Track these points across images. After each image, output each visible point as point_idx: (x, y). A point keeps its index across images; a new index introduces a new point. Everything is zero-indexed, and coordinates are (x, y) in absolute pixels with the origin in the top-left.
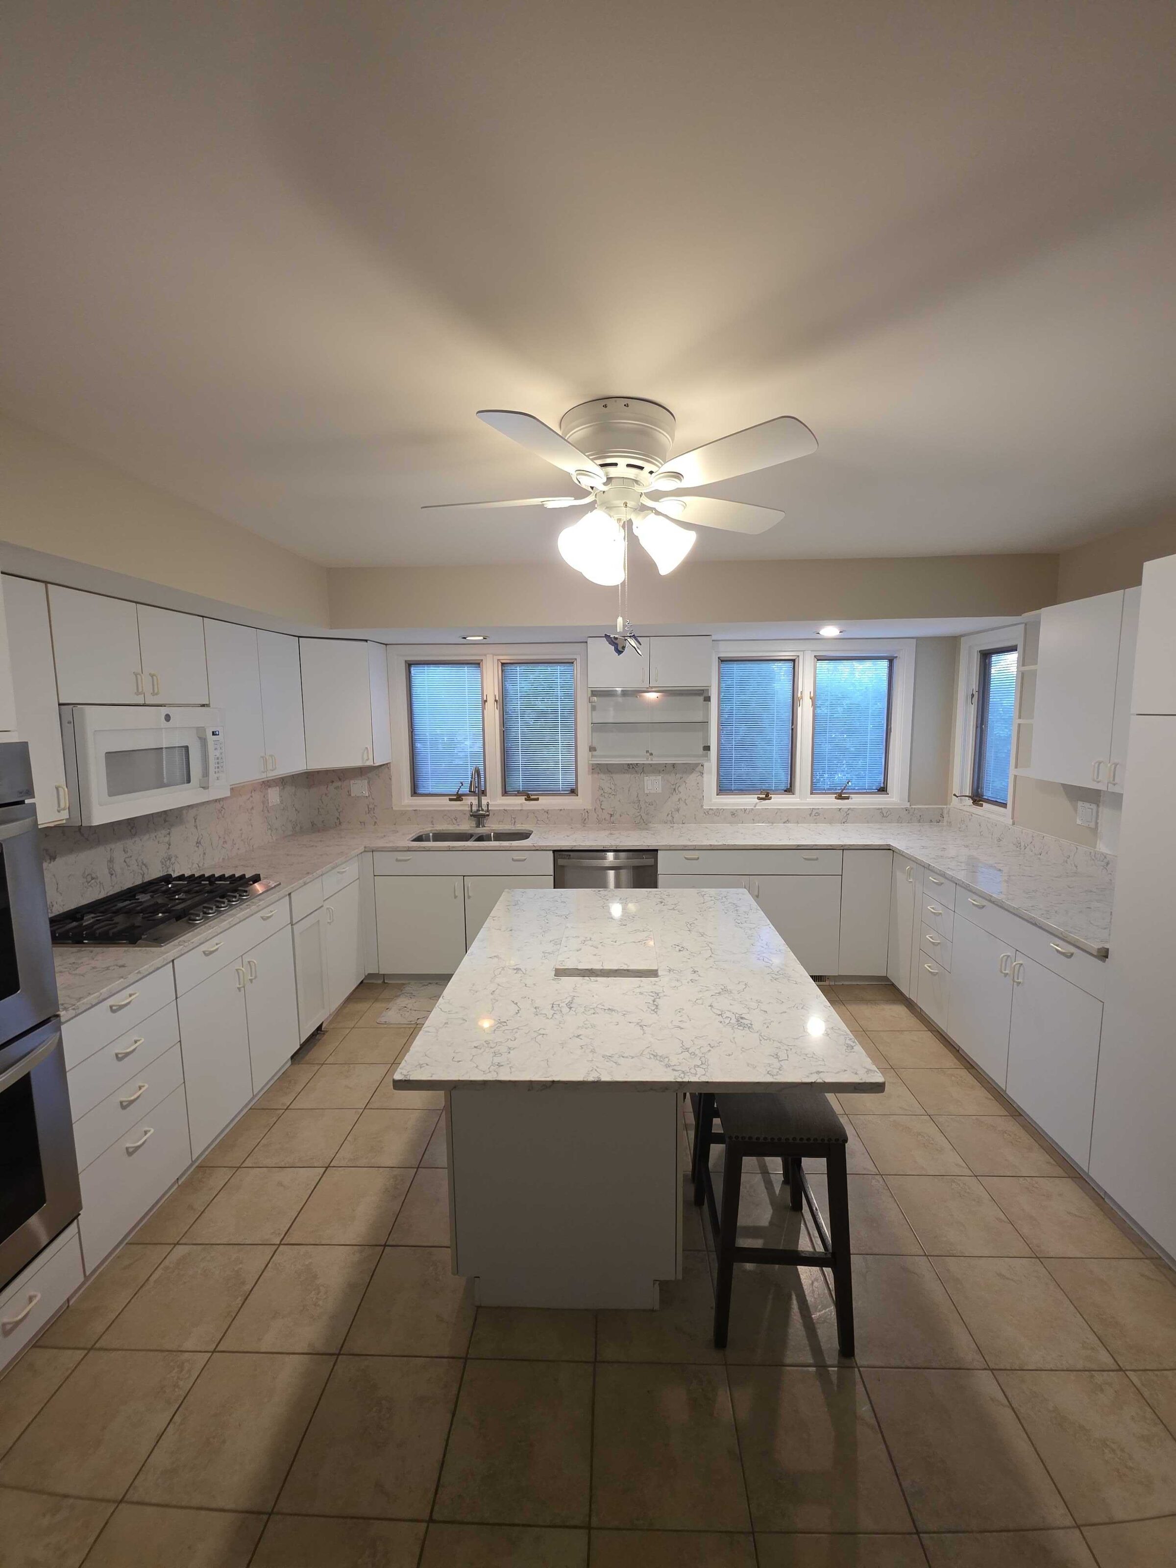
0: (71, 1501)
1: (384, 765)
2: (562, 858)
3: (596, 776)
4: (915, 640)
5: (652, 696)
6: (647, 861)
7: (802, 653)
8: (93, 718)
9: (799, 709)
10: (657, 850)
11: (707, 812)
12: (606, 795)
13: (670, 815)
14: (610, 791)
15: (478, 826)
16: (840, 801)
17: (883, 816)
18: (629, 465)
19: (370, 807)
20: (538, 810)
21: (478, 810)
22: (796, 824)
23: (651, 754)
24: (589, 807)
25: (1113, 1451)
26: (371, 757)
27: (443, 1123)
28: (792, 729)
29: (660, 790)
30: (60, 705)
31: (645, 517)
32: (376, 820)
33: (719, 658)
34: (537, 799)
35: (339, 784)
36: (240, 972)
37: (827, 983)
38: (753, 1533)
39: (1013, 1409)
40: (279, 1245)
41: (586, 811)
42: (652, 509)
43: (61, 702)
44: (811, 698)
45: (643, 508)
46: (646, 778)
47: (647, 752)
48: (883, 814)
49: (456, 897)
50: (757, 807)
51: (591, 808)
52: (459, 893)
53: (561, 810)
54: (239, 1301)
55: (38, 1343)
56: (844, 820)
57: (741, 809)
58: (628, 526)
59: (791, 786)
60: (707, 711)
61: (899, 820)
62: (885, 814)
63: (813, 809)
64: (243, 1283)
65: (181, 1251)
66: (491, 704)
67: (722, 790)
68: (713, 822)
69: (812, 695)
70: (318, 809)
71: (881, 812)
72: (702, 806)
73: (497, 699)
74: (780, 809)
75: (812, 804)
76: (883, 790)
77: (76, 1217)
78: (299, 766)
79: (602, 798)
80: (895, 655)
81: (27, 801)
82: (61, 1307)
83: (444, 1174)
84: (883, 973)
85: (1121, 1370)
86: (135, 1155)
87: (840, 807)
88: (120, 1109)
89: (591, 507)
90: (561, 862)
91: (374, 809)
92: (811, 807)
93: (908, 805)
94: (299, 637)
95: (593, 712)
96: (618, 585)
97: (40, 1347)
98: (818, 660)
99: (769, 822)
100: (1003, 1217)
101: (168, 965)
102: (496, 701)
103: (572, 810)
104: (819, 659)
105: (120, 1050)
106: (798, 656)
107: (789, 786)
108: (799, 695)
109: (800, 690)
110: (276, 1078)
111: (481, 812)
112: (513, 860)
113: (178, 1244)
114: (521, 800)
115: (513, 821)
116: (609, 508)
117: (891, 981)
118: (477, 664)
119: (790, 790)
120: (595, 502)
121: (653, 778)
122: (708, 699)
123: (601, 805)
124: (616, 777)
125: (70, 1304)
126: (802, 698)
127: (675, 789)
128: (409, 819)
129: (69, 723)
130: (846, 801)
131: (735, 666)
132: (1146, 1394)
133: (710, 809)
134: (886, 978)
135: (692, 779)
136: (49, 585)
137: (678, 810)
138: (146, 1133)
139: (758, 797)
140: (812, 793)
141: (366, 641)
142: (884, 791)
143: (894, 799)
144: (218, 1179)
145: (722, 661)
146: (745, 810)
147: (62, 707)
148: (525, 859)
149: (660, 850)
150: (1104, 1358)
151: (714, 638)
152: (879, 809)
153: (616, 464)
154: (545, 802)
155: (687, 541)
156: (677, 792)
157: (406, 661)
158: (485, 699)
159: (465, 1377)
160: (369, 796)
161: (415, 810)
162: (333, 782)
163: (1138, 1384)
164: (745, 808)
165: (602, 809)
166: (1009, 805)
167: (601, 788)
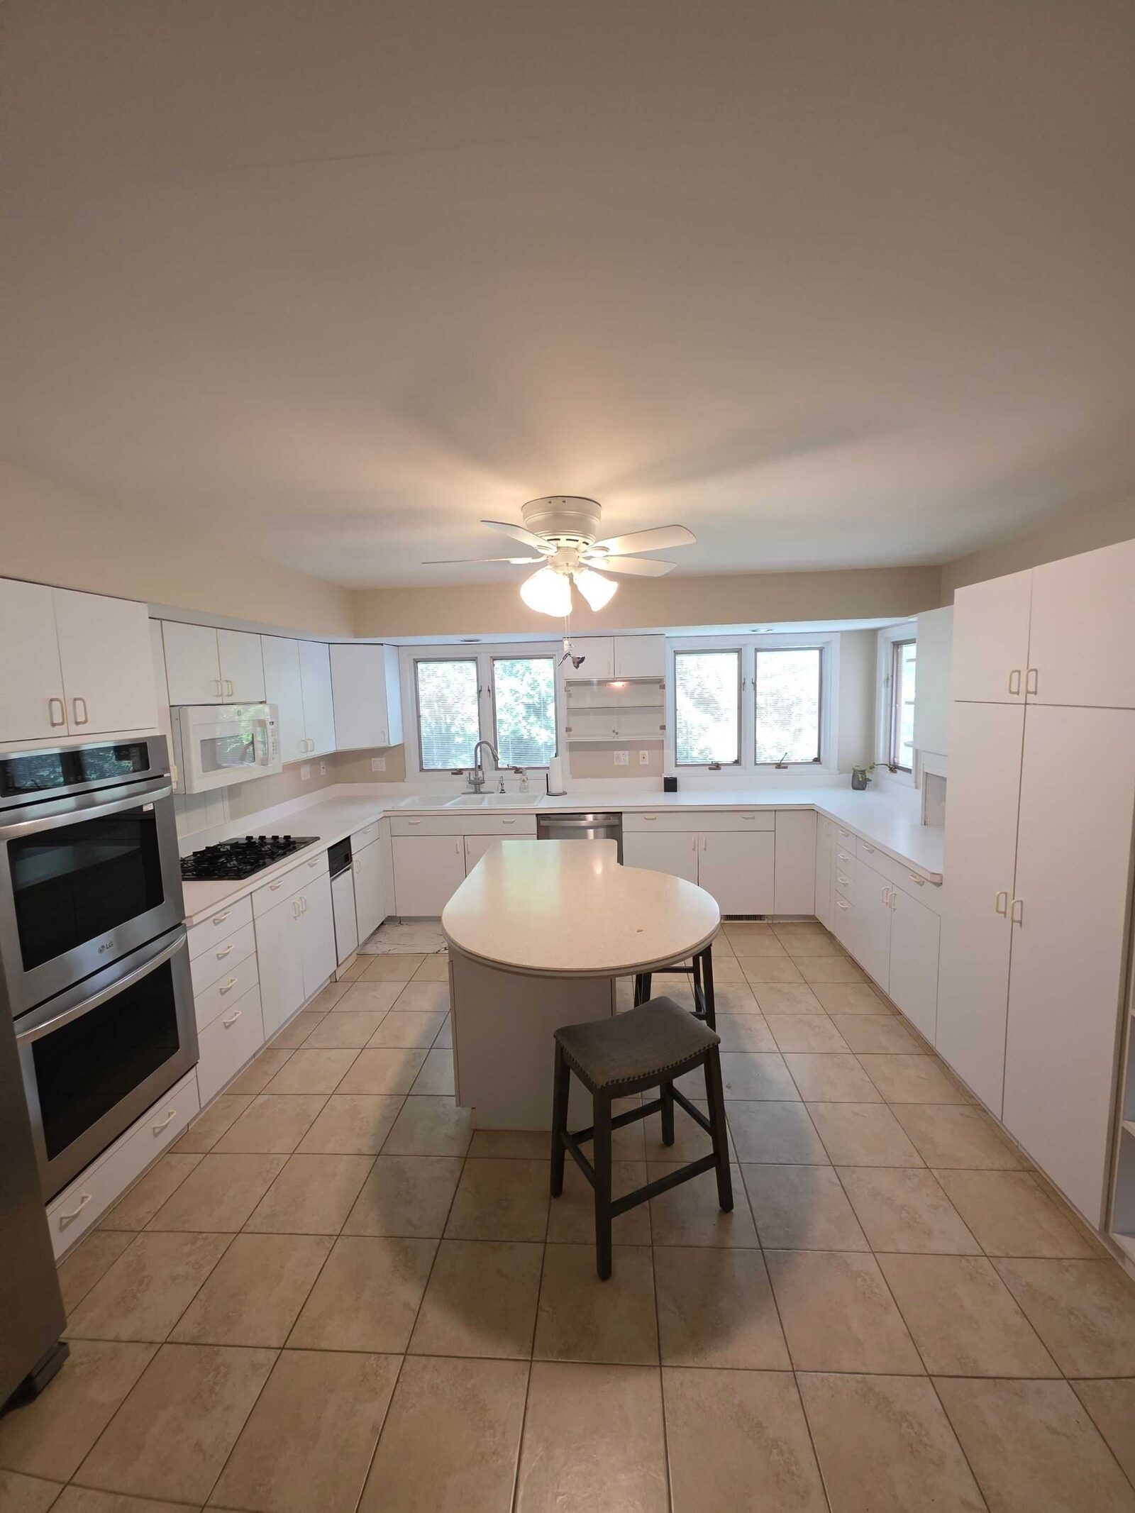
0: (204, 1235)
1: (398, 745)
2: (543, 820)
3: (572, 752)
4: (840, 633)
5: (618, 685)
6: (614, 821)
7: (744, 646)
8: (194, 715)
9: (744, 693)
10: (621, 813)
15: (475, 793)
16: (779, 771)
18: (567, 540)
23: (617, 733)
25: (908, 1213)
26: (387, 740)
27: (449, 1021)
29: (627, 763)
30: (170, 706)
31: (581, 572)
33: (674, 651)
35: (362, 762)
36: (296, 905)
37: (766, 921)
38: (652, 1246)
39: (843, 1187)
40: (332, 1094)
42: (586, 565)
43: (171, 704)
44: (752, 683)
45: (581, 565)
46: (616, 751)
47: (614, 731)
49: (458, 853)
52: (461, 849)
54: (307, 1126)
55: (172, 1149)
58: (571, 576)
59: (738, 758)
60: (663, 696)
64: (309, 1116)
65: (261, 1099)
66: (485, 694)
67: (679, 763)
69: (753, 680)
76: (817, 760)
77: (195, 1065)
78: (331, 748)
80: (824, 646)
81: (165, 775)
82: (183, 1129)
83: (450, 1054)
84: (810, 913)
85: (928, 1168)
86: (230, 1029)
88: (220, 994)
89: (544, 564)
90: (543, 823)
94: (329, 644)
95: (570, 699)
96: (564, 618)
97: (172, 1153)
98: (758, 651)
100: (867, 1079)
101: (247, 898)
102: (489, 690)
105: (220, 951)
106: (741, 649)
107: (736, 759)
108: (743, 681)
109: (743, 677)
110: (318, 993)
111: (478, 780)
112: (504, 822)
113: (259, 1094)
114: (511, 773)
116: (556, 566)
117: (817, 919)
118: (474, 660)
119: (737, 763)
120: (547, 561)
121: (621, 753)
122: (663, 687)
125: (190, 1128)
126: (745, 683)
129: (177, 719)
130: (784, 770)
132: (942, 1182)
134: (813, 917)
136: (163, 621)
138: (236, 1014)
139: (710, 768)
140: (755, 765)
141: (382, 644)
144: (284, 1055)
145: (677, 654)
147: (172, 708)
148: (513, 822)
149: (625, 812)
150: (918, 1161)
151: (667, 635)
153: (559, 539)
155: (612, 588)
157: (413, 659)
158: (480, 690)
159: (465, 1167)
160: (386, 771)
163: (937, 1176)
166: (913, 772)
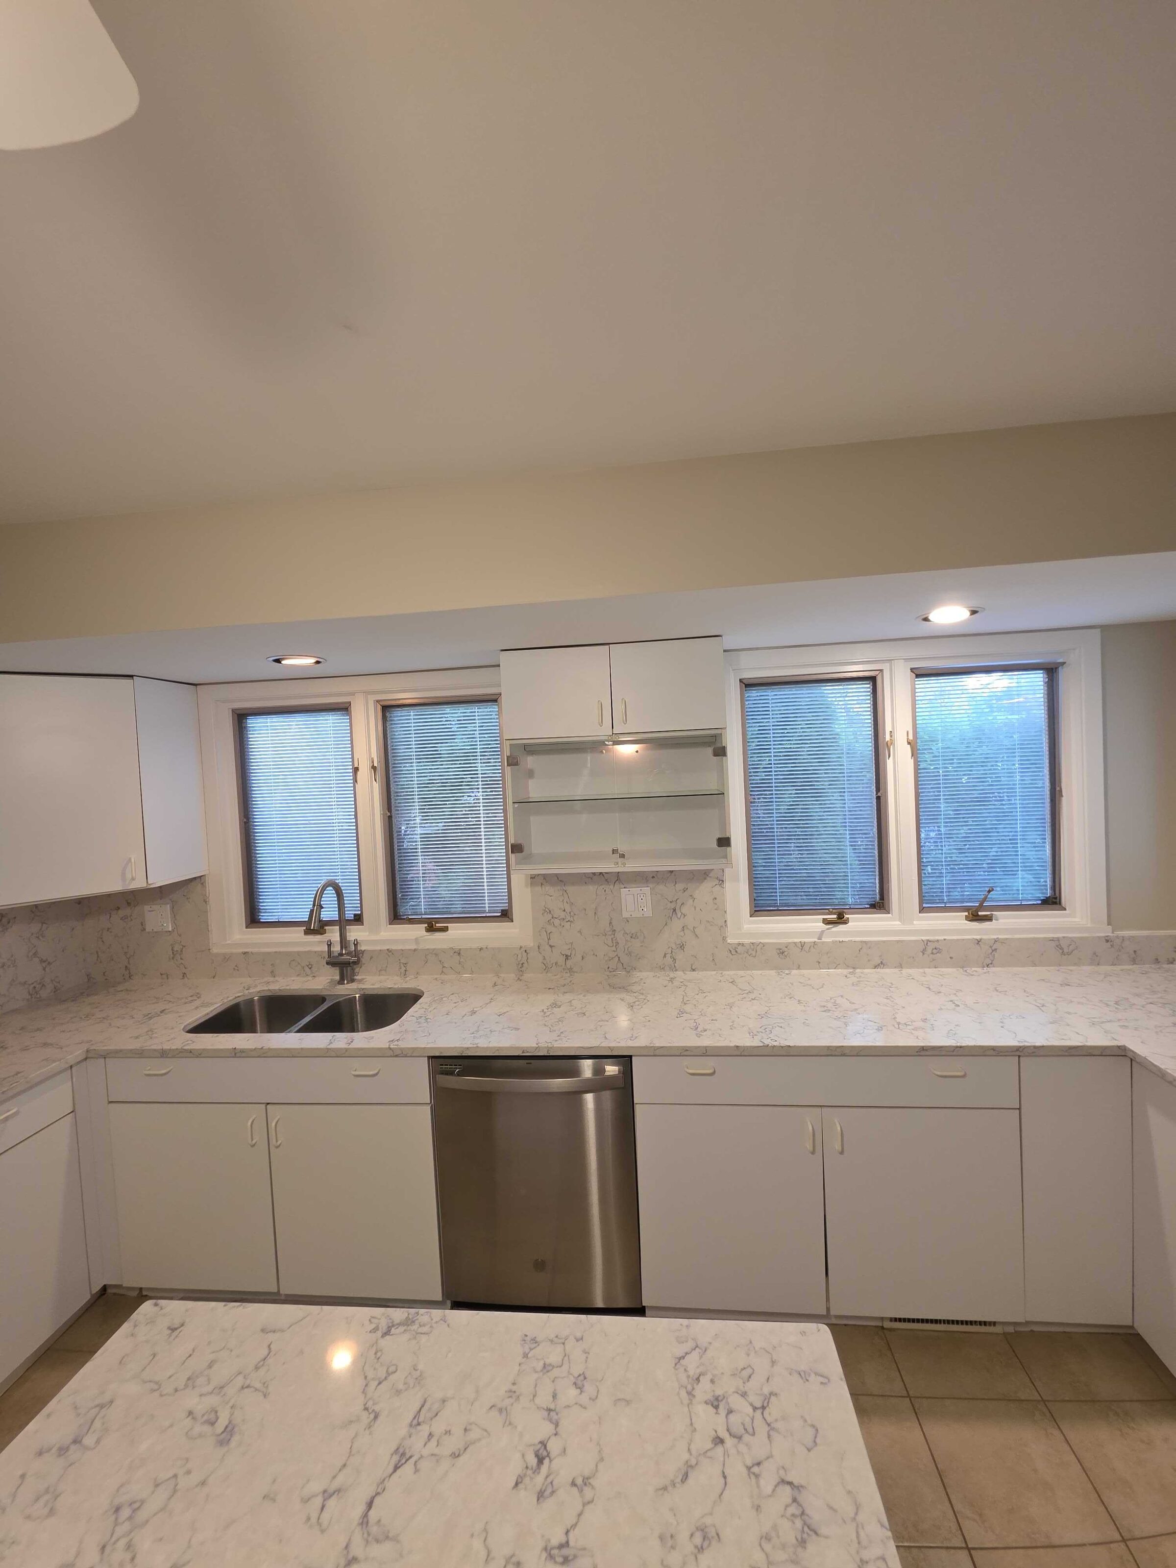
1: (195, 878)
3: (538, 889)
4: (1099, 630)
5: (627, 751)
7: (888, 665)
9: (890, 763)
10: (631, 1057)
11: (734, 950)
12: (557, 922)
13: (668, 956)
14: (562, 915)
15: (341, 982)
16: (975, 925)
17: (1063, 953)
19: (175, 949)
20: (444, 951)
21: (341, 954)
22: (896, 970)
23: (622, 854)
24: (530, 943)
28: (878, 798)
29: (648, 912)
32: (184, 971)
33: (741, 681)
34: (445, 929)
35: (127, 911)
41: (523, 949)
44: (909, 743)
46: (624, 891)
47: (615, 849)
48: (1062, 949)
50: (824, 940)
51: (532, 945)
53: (481, 949)
56: (988, 961)
57: (795, 943)
59: (882, 897)
60: (722, 774)
61: (1095, 960)
62: (1066, 950)
63: (928, 941)
66: (365, 773)
67: (759, 908)
68: (745, 968)
69: (911, 737)
70: (97, 953)
71: (1059, 946)
72: (724, 939)
73: (376, 765)
74: (865, 942)
75: (927, 932)
76: (1053, 901)
79: (550, 928)
80: (1061, 660)
84: (1120, 1317)
87: (978, 937)
91: (181, 951)
92: (924, 938)
93: (1107, 931)
98: (918, 676)
99: (848, 967)
102: (374, 768)
103: (499, 949)
104: (920, 674)
106: (881, 671)
107: (878, 896)
108: (888, 738)
109: (888, 728)
111: (345, 957)
114: (419, 930)
115: (404, 969)
118: (344, 709)
119: (880, 904)
121: (635, 890)
122: (721, 752)
123: (549, 939)
124: (570, 889)
126: (892, 742)
127: (674, 910)
128: (236, 968)
130: (986, 925)
131: (771, 694)
133: (739, 944)
135: (703, 891)
137: (682, 947)
139: (824, 920)
140: (922, 910)
141: (131, 676)
142: (1055, 903)
143: (1077, 920)
145: (748, 685)
146: (803, 945)
148: (375, 1073)
149: (634, 1056)
151: (729, 641)
152: (1052, 940)
154: (458, 933)
156: (679, 914)
157: (233, 711)
158: (356, 766)
160: (173, 930)
161: (245, 953)
162: (118, 908)
164: (803, 940)
165: (551, 946)
167: (547, 911)
